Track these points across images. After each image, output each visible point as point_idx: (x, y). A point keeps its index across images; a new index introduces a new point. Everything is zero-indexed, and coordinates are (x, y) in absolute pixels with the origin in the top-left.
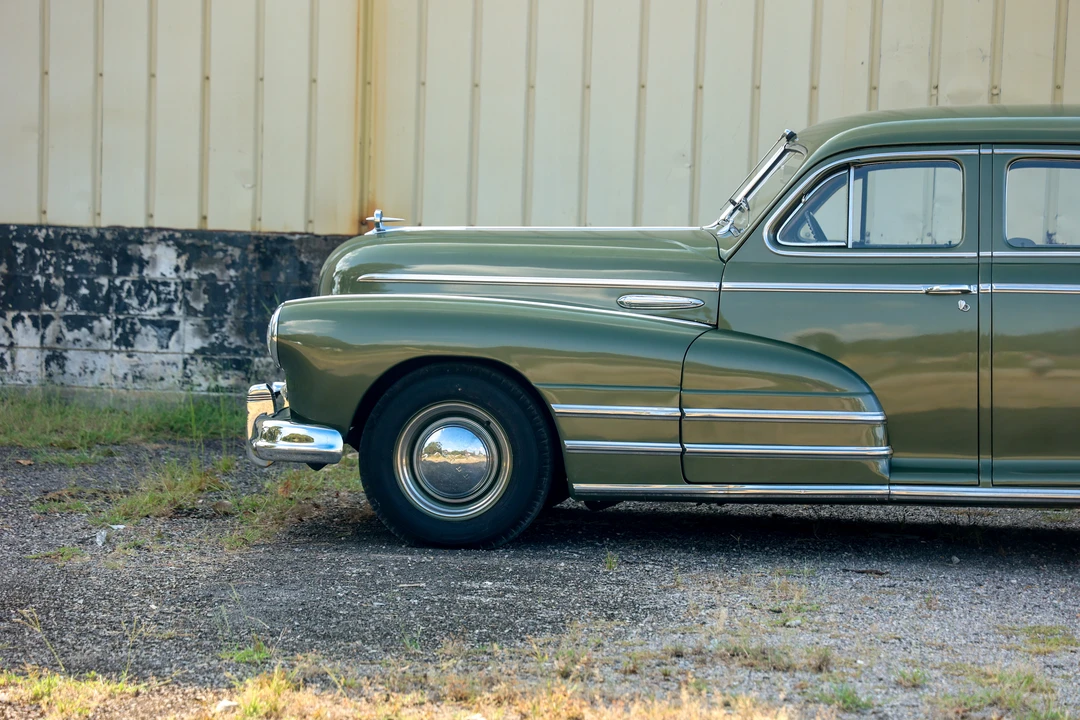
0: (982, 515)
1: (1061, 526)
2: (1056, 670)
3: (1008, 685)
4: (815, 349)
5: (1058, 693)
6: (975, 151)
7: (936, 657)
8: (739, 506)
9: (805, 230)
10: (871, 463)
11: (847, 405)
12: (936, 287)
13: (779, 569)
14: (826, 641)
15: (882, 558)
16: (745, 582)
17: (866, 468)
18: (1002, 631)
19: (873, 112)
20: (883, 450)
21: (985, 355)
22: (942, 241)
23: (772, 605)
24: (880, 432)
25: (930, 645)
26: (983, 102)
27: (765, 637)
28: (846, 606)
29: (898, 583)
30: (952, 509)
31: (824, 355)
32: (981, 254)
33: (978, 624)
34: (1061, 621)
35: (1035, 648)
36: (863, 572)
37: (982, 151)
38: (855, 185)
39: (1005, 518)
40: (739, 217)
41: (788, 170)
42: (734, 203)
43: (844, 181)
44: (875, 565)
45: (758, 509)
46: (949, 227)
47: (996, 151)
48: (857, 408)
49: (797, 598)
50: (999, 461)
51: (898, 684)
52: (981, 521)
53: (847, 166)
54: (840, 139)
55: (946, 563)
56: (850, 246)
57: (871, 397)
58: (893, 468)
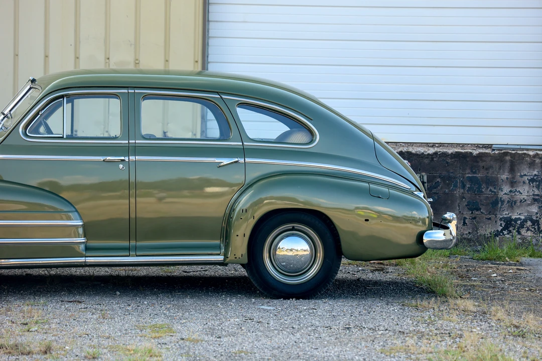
0: (132, 271)
1: (169, 274)
2: (163, 345)
3: (139, 354)
4: (47, 189)
5: (163, 357)
6: (126, 91)
7: (105, 343)
8: (8, 270)
9: (42, 129)
10: (76, 246)
11: (64, 217)
12: (109, 158)
13: (28, 302)
14: (50, 338)
15: (81, 294)
16: (9, 310)
17: (73, 249)
18: (138, 327)
19: (77, 69)
20: (82, 240)
21: (133, 191)
22: (113, 135)
23: (23, 321)
24: (81, 231)
25: (103, 337)
26: (131, 67)
27: (18, 338)
28: (62, 319)
29: (89, 306)
30: (118, 268)
31: (52, 192)
32: (130, 142)
33: (127, 325)
34: (167, 321)
35: (154, 335)
36: (71, 302)
37: (130, 91)
38: (67, 107)
39: (143, 272)
40: (7, 121)
41: (32, 98)
42: (4, 114)
43: (61, 104)
44: (78, 298)
45: (18, 272)
46: (115, 129)
47: (136, 91)
48: (69, 219)
49: (36, 316)
50: (139, 244)
51: (86, 357)
52: (131, 273)
53: (62, 97)
54: (58, 83)
55: (113, 295)
56: (65, 137)
57: (76, 213)
58: (87, 249)
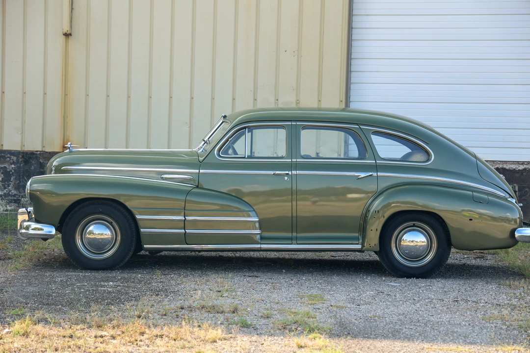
0: (294, 255)
1: (321, 258)
2: (317, 310)
3: (300, 316)
4: (234, 194)
5: (317, 318)
6: (290, 123)
7: (276, 307)
8: (207, 253)
9: (230, 151)
10: (254, 236)
11: (245, 214)
12: (277, 172)
13: (220, 276)
14: (237, 302)
15: (258, 271)
16: (208, 281)
17: (252, 238)
18: (299, 296)
19: (255, 108)
20: (258, 232)
21: (294, 197)
22: (280, 155)
23: (217, 289)
24: (257, 225)
25: (274, 302)
26: (294, 106)
27: (214, 301)
28: (244, 289)
29: (263, 280)
30: (283, 253)
31: (237, 197)
32: (293, 160)
33: (291, 294)
34: (320, 292)
35: (310, 302)
36: (251, 276)
37: (293, 123)
38: (248, 135)
39: (302, 256)
40: (206, 146)
41: (224, 129)
42: (204, 141)
43: (244, 133)
44: (255, 274)
45: (213, 254)
46: (282, 151)
47: (297, 123)
48: (249, 216)
49: (226, 286)
50: (299, 235)
51: (262, 316)
52: (293, 257)
53: (245, 128)
54: (242, 118)
55: (281, 273)
56: (246, 157)
57: (254, 212)
58: (262, 238)
